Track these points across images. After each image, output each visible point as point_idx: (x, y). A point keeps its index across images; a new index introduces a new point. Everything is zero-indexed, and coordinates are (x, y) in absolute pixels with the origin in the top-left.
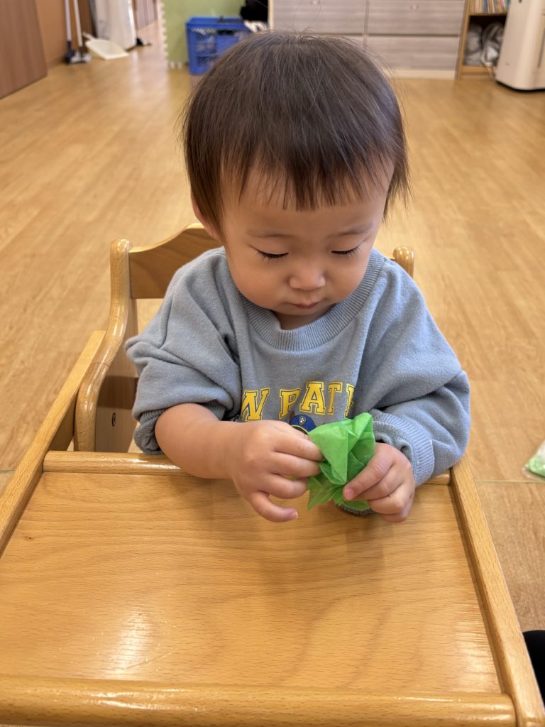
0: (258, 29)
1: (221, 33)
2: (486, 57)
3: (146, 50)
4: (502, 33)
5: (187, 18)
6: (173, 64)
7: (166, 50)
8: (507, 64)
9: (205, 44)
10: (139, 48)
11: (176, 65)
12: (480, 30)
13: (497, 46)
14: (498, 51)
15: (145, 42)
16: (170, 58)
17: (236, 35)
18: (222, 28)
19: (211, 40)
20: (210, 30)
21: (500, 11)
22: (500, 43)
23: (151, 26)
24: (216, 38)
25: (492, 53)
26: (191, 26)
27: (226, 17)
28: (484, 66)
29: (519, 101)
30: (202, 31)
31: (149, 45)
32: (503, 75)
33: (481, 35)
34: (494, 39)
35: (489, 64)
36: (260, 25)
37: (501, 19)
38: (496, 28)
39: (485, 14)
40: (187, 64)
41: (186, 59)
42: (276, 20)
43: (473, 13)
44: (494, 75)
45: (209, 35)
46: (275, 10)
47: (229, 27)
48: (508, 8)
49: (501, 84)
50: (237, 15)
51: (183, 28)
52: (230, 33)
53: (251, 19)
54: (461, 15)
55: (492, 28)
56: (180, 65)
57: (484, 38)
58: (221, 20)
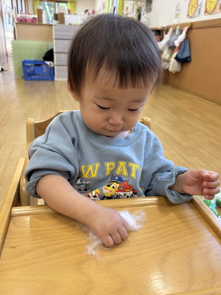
0: (50, 64)
1: (36, 65)
3: (5, 72)
5: (23, 60)
6: (17, 77)
7: (14, 72)
9: (30, 69)
10: (3, 72)
11: (19, 77)
15: (5, 69)
16: (16, 75)
17: (42, 66)
18: (36, 64)
19: (32, 68)
20: (31, 64)
23: (6, 65)
24: (34, 67)
26: (24, 63)
27: (38, 60)
30: (29, 65)
31: (6, 71)
36: (51, 62)
40: (23, 77)
41: (23, 75)
42: (57, 61)
45: (31, 66)
46: (57, 57)
47: (39, 63)
50: (42, 59)
51: (21, 64)
52: (40, 65)
53: (48, 60)
56: (20, 77)
58: (36, 61)
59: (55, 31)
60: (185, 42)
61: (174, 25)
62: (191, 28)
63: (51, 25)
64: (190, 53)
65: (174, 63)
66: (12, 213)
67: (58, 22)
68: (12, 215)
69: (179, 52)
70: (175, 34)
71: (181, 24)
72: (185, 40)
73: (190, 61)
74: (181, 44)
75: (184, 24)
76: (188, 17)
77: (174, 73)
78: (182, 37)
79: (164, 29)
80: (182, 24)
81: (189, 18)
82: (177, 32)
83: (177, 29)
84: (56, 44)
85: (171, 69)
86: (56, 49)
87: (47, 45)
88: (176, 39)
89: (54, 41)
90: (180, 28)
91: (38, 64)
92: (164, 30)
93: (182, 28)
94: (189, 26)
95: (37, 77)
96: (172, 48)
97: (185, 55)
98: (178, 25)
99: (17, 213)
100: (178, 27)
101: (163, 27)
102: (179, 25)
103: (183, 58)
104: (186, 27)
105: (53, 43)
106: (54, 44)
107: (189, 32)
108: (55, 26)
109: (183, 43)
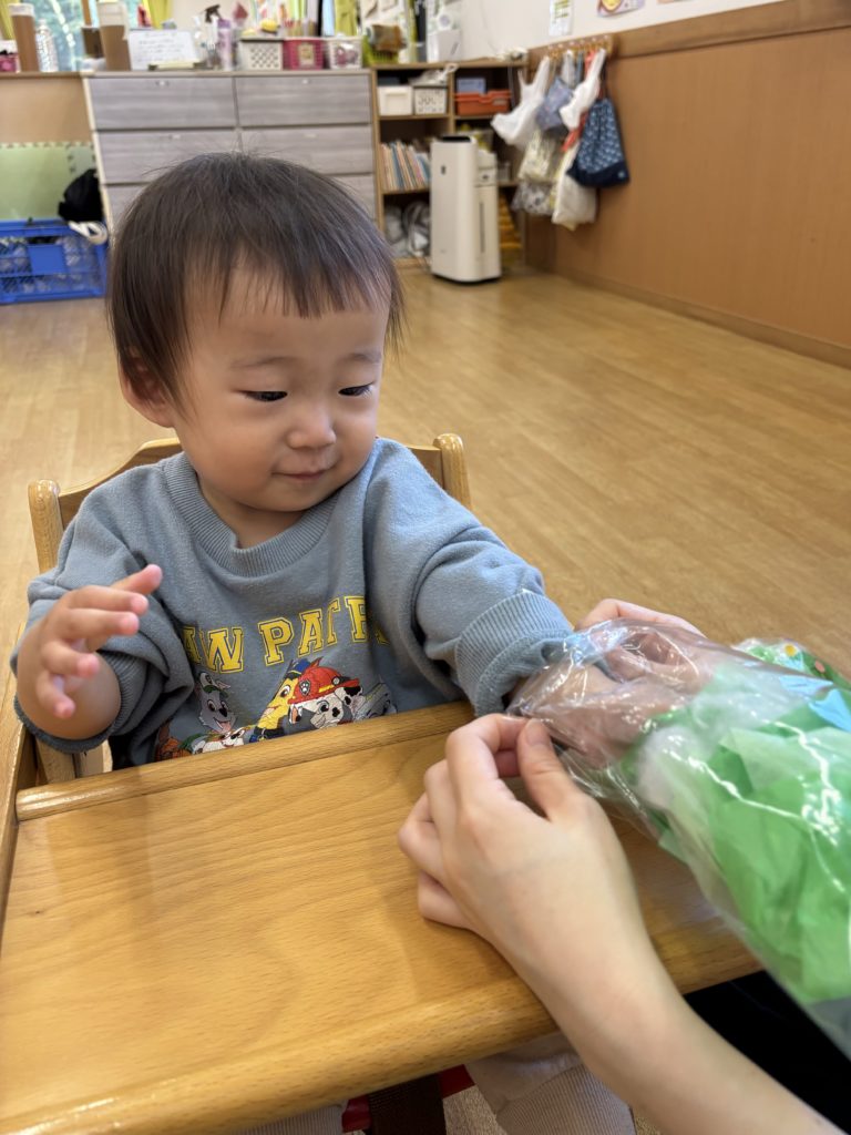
1: (33, 241)
2: (413, 246)
4: (428, 214)
8: (443, 251)
9: (11, 260)
12: (398, 212)
13: (425, 231)
14: (428, 236)
17: (58, 242)
18: (36, 234)
19: (19, 252)
20: (13, 239)
21: (420, 187)
22: (428, 227)
24: (26, 249)
25: (420, 240)
27: (37, 218)
28: (414, 257)
29: (468, 296)
32: (439, 265)
33: (401, 218)
34: (419, 222)
35: (419, 254)
36: (93, 225)
37: (423, 197)
38: (418, 209)
39: (402, 192)
43: (386, 192)
44: (428, 267)
45: (16, 246)
47: (46, 232)
48: (429, 182)
49: (439, 278)
50: (54, 216)
54: (372, 195)
55: (413, 210)
57: (406, 222)
58: (30, 223)
59: (94, 99)
60: (600, 109)
61: (555, 45)
62: (617, 53)
63: (77, 78)
64: (623, 149)
65: (568, 193)
66: (19, 810)
67: (102, 61)
68: (20, 816)
69: (580, 149)
70: (563, 82)
71: (577, 41)
72: (598, 101)
73: (627, 180)
74: (585, 116)
75: (588, 39)
76: (603, 12)
77: (572, 227)
78: (587, 91)
79: (517, 63)
80: (582, 42)
81: (606, 16)
82: (568, 72)
83: (567, 61)
84: (103, 152)
85: (561, 214)
86: (105, 169)
87: (70, 158)
88: (566, 102)
89: (95, 136)
90: (576, 54)
91: (40, 238)
92: (520, 67)
93: (583, 55)
94: (610, 49)
95: (42, 287)
96: (555, 134)
97: (605, 160)
98: (566, 45)
99: (36, 806)
100: (570, 52)
101: (516, 55)
102: (572, 44)
103: (597, 169)
104: (599, 51)
105: (92, 147)
106: (97, 151)
107: (609, 71)
108: (93, 80)
109: (593, 114)
